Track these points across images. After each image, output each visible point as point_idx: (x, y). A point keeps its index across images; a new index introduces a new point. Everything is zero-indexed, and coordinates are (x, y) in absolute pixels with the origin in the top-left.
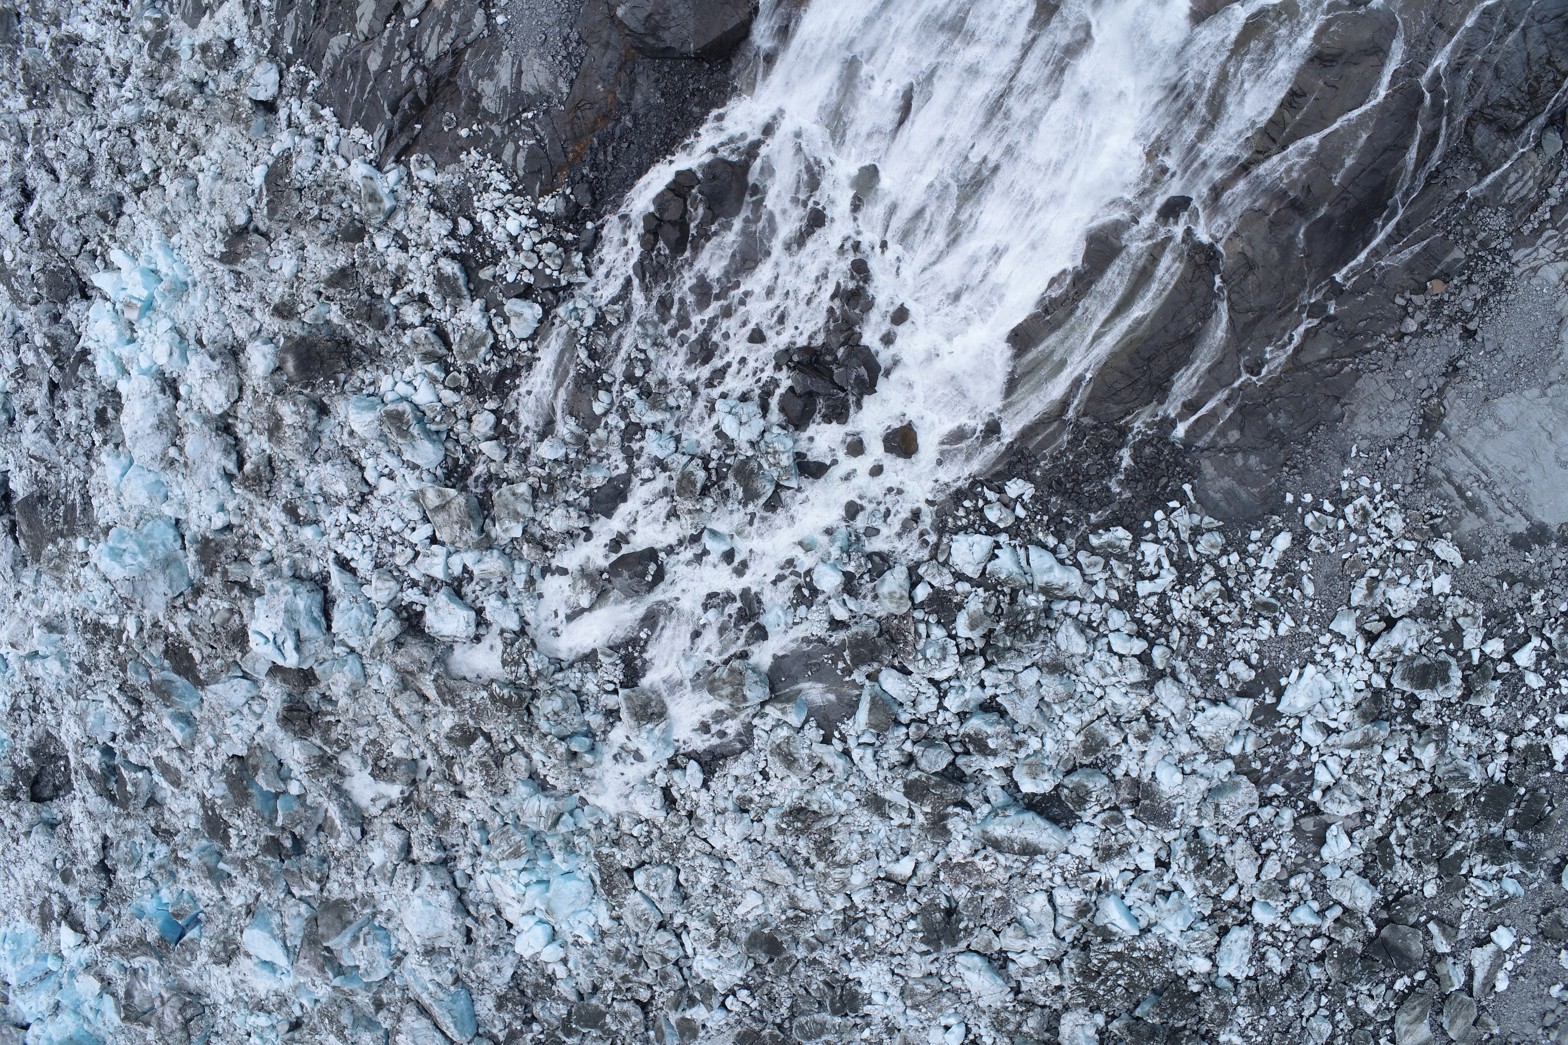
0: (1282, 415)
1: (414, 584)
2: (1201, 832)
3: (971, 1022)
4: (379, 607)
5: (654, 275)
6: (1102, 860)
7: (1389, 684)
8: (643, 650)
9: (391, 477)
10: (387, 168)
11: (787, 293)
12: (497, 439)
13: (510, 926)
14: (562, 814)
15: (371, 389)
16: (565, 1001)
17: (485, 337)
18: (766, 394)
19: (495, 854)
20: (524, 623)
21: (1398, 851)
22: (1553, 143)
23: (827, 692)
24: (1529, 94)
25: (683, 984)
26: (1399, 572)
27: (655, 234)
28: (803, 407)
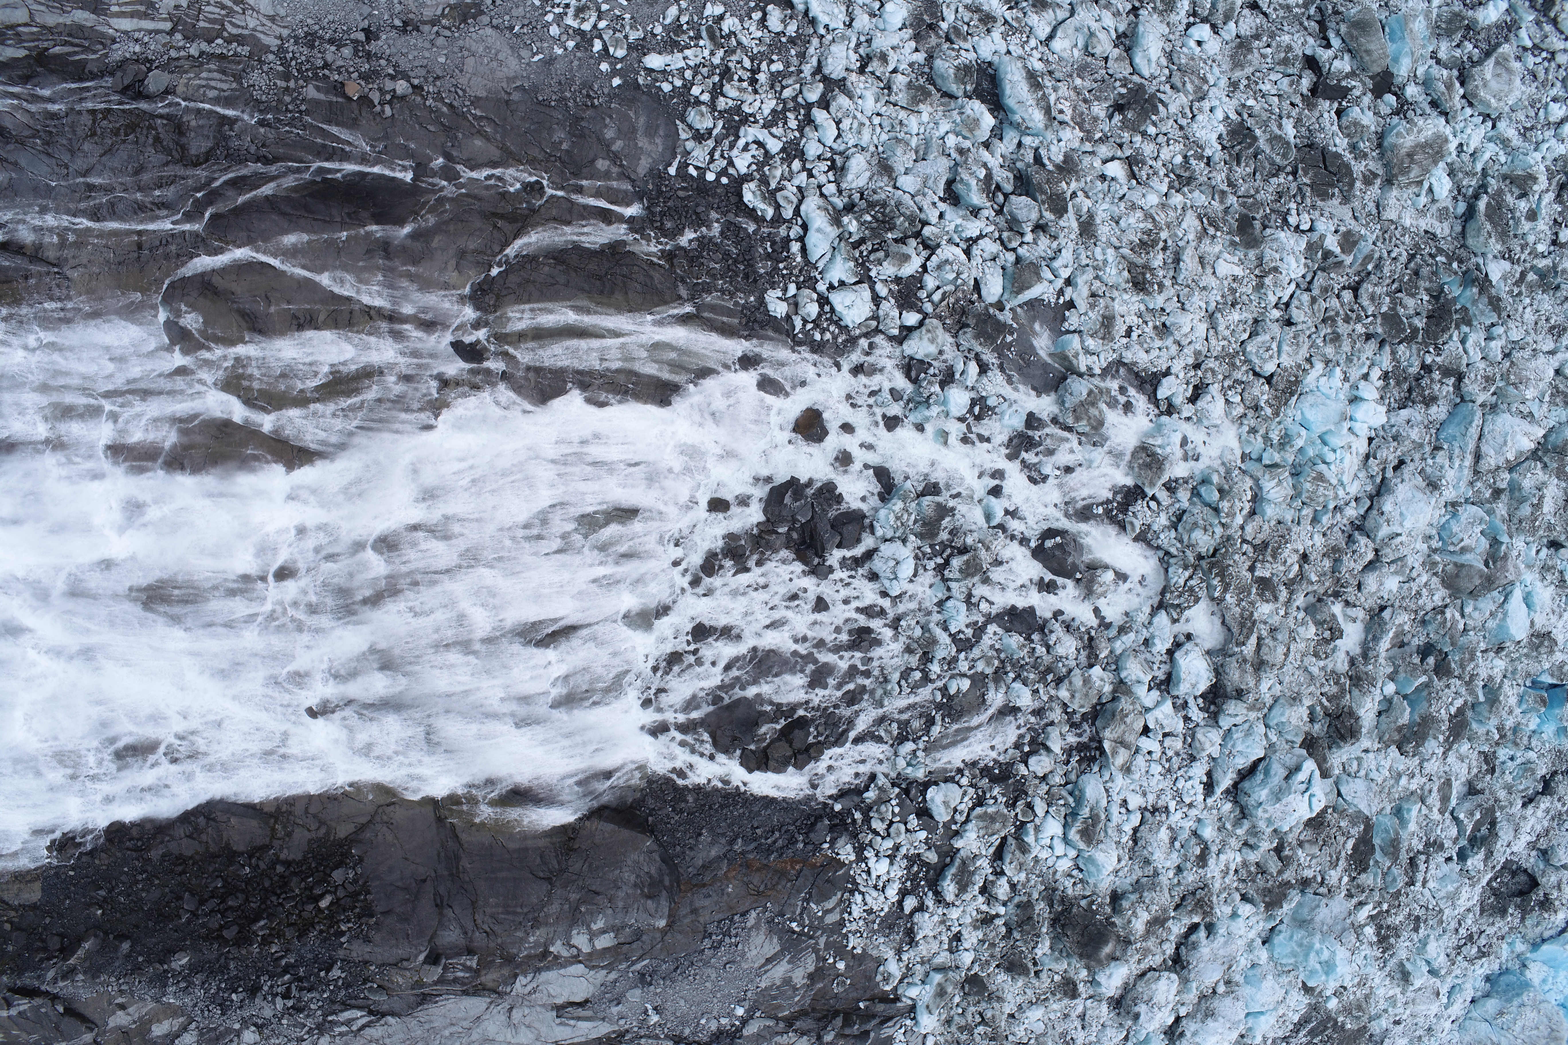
0: (555, 138)
1: (1187, 719)
3: (1182, 28)
4: (1221, 732)
5: (836, 725)
6: (994, 19)
8: (1108, 501)
9: (1125, 804)
10: (910, 1002)
11: (772, 608)
12: (1044, 745)
13: (1371, 440)
14: (1266, 466)
15: (1075, 873)
16: (1393, 353)
17: (979, 817)
18: (858, 562)
19: (1331, 493)
20: (1154, 611)
22: (156, 81)
23: (1035, 333)
24: (134, 131)
25: (1319, 273)
27: (807, 751)
28: (845, 525)
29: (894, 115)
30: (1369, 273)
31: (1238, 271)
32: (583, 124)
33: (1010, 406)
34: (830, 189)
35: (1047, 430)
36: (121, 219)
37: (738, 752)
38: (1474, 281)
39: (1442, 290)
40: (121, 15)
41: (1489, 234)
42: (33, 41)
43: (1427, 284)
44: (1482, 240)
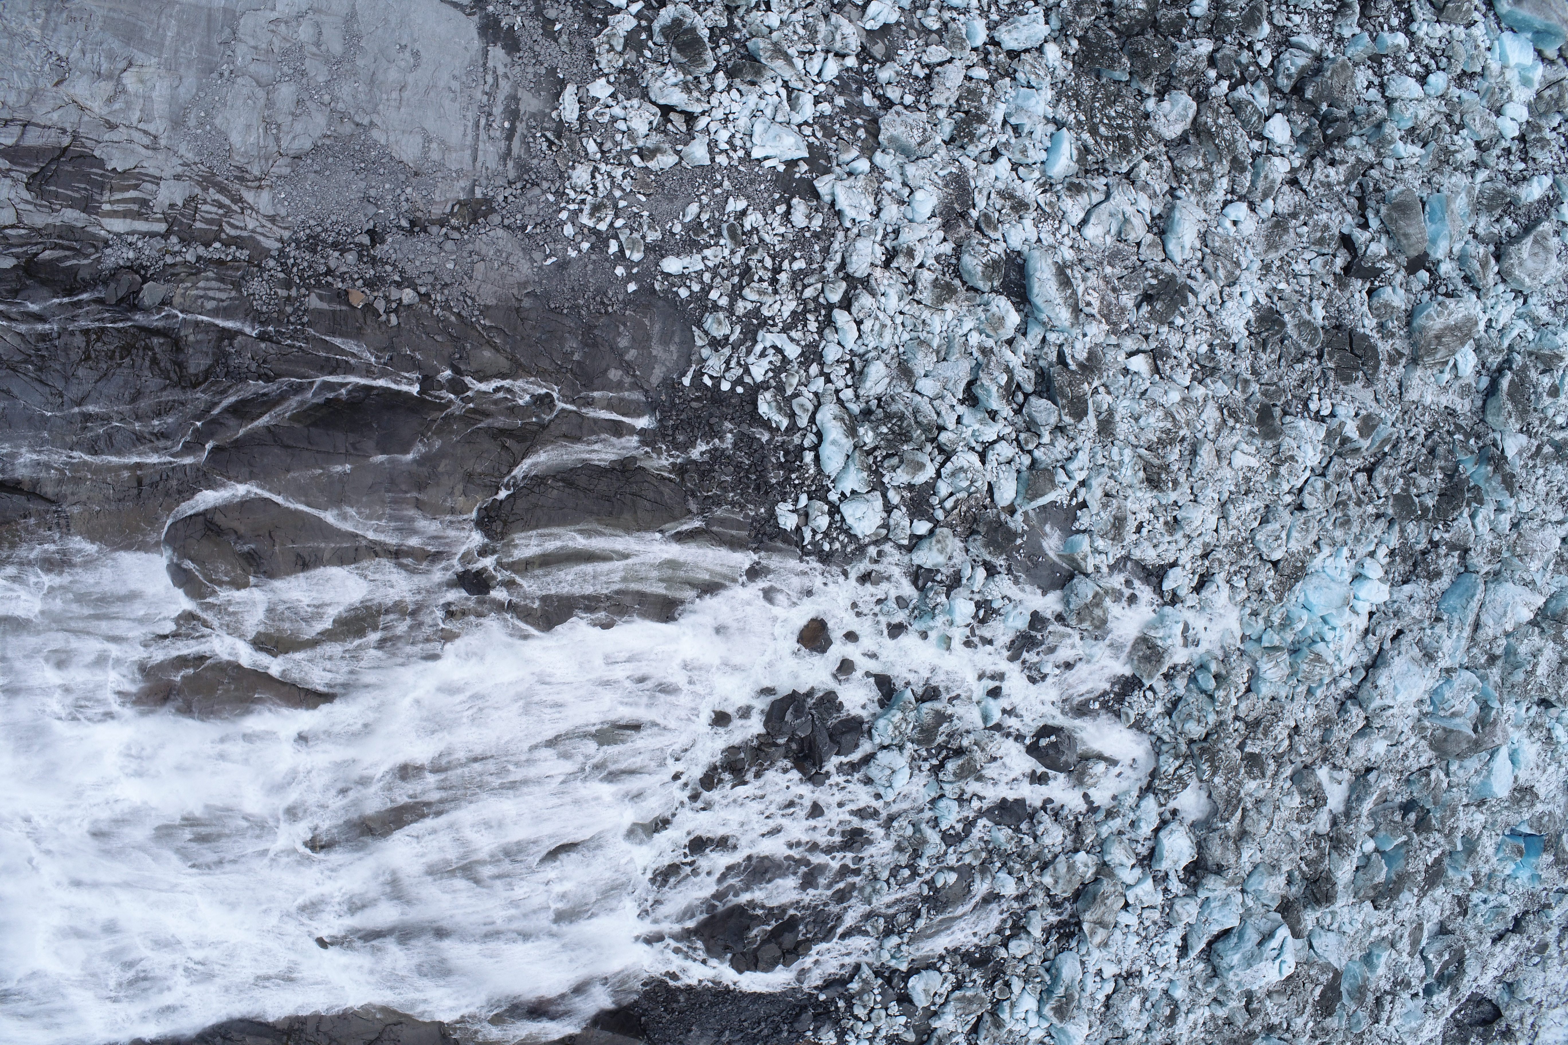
0: (567, 349)
1: (1166, 891)
2: (947, 138)
3: (1218, 206)
4: (1199, 901)
5: (824, 922)
6: (1025, 205)
7: (716, 70)
8: (1105, 693)
9: (1099, 973)
12: (1024, 928)
13: (1371, 614)
14: (1265, 648)
15: (1047, 1040)
16: (1402, 531)
17: (957, 1000)
18: (854, 767)
20: (1143, 793)
22: (151, 293)
23: (1045, 535)
24: (129, 353)
25: (1335, 458)
26: (618, 137)
27: (795, 949)
28: (843, 733)
29: (917, 314)
30: (1385, 454)
31: (1254, 462)
32: (596, 332)
33: (1015, 607)
34: (847, 394)
35: (1051, 628)
37: (729, 956)
38: (1489, 460)
39: (1456, 469)
40: (113, 214)
41: (1510, 414)
42: (21, 246)
43: (1443, 463)
44: (1501, 418)
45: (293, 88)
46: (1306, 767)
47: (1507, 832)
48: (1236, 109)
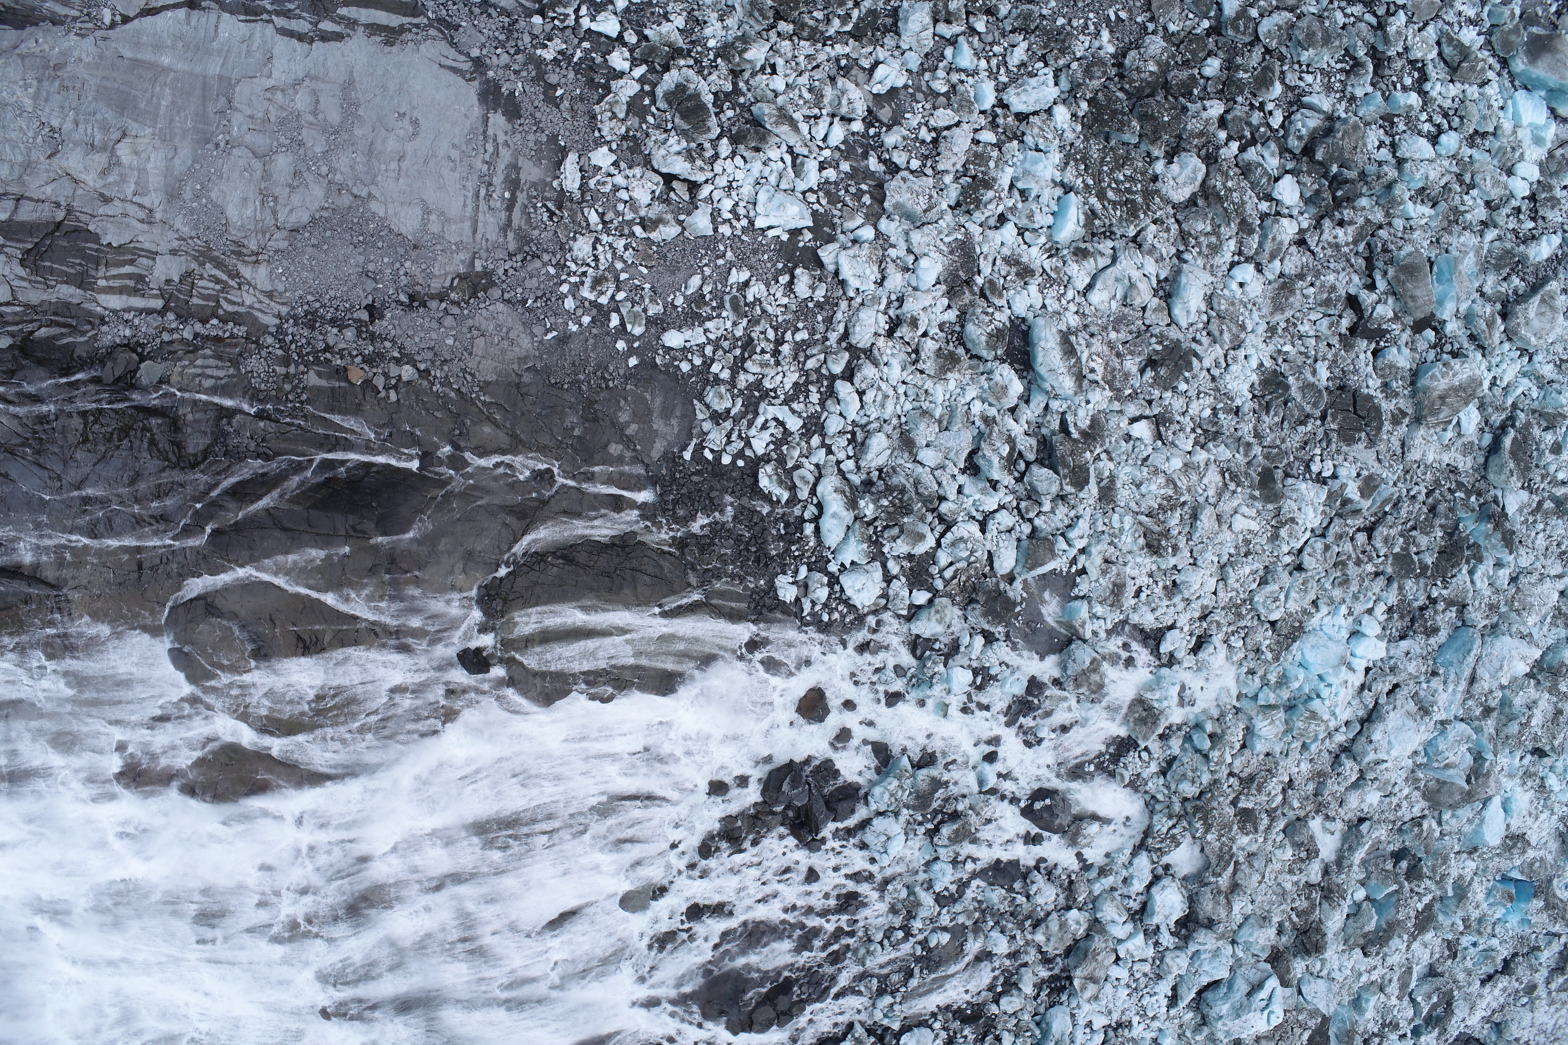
0: (568, 424)
1: (1157, 944)
2: (953, 203)
3: (1225, 268)
4: (1190, 954)
5: (818, 983)
6: (1031, 271)
7: (720, 137)
8: (1101, 754)
9: (1089, 1024)
12: (1016, 984)
13: (1368, 670)
14: (1260, 707)
16: (1401, 588)
18: (850, 832)
19: (1322, 728)
20: (1136, 850)
21: (855, 14)
22: (148, 372)
23: (1043, 602)
24: (127, 435)
25: (1336, 520)
26: (620, 207)
27: (790, 1010)
28: (839, 800)
29: (920, 384)
30: (1386, 513)
31: (1254, 526)
32: (597, 406)
33: (1013, 673)
34: (849, 465)
35: (1048, 693)
36: (118, 535)
37: (725, 1018)
38: (1490, 517)
39: (1456, 527)
40: (109, 290)
41: (1511, 472)
42: (17, 324)
43: (1443, 521)
44: (1503, 477)
45: (290, 159)
46: (1298, 819)
47: (1498, 878)
48: (1246, 170)
